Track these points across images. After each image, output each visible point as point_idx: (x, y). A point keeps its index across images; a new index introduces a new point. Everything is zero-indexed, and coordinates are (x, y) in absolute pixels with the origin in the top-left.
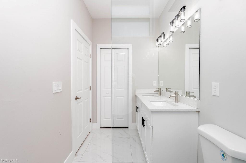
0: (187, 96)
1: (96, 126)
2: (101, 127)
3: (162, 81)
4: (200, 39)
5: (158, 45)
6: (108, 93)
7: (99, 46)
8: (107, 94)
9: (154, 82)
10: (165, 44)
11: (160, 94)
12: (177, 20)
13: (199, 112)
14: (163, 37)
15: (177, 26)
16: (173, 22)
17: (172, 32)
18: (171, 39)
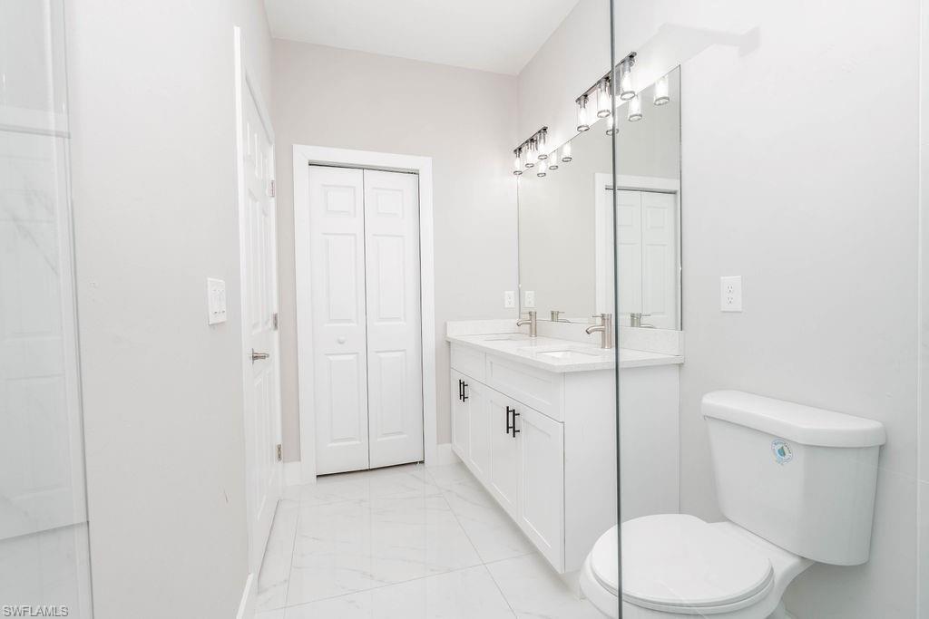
0: (632, 325)
1: (298, 474)
2: (318, 476)
3: (533, 292)
4: (681, 157)
5: (524, 169)
6: (342, 338)
7: (303, 153)
8: (341, 343)
9: (507, 292)
10: (542, 167)
11: (534, 332)
12: (603, 92)
13: (680, 365)
14: (542, 141)
15: (604, 111)
16: (586, 96)
17: (583, 129)
18: (567, 152)
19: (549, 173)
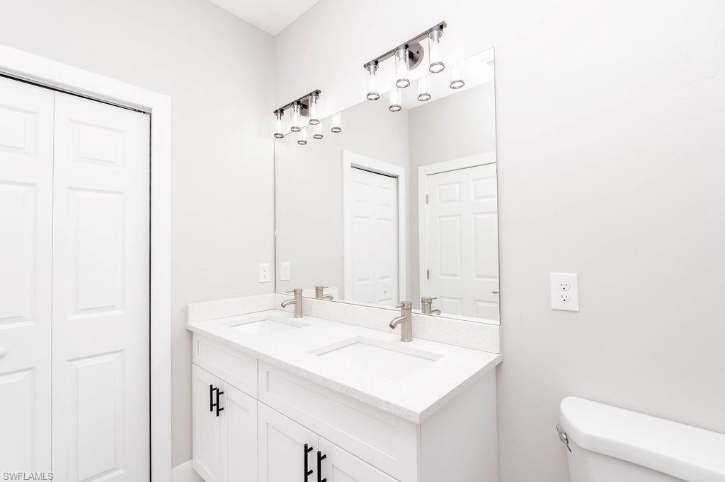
9: (261, 265)
11: (300, 312)
14: (313, 104)
15: (404, 80)
16: (376, 62)
17: (373, 97)
18: (336, 122)
19: (311, 141)
